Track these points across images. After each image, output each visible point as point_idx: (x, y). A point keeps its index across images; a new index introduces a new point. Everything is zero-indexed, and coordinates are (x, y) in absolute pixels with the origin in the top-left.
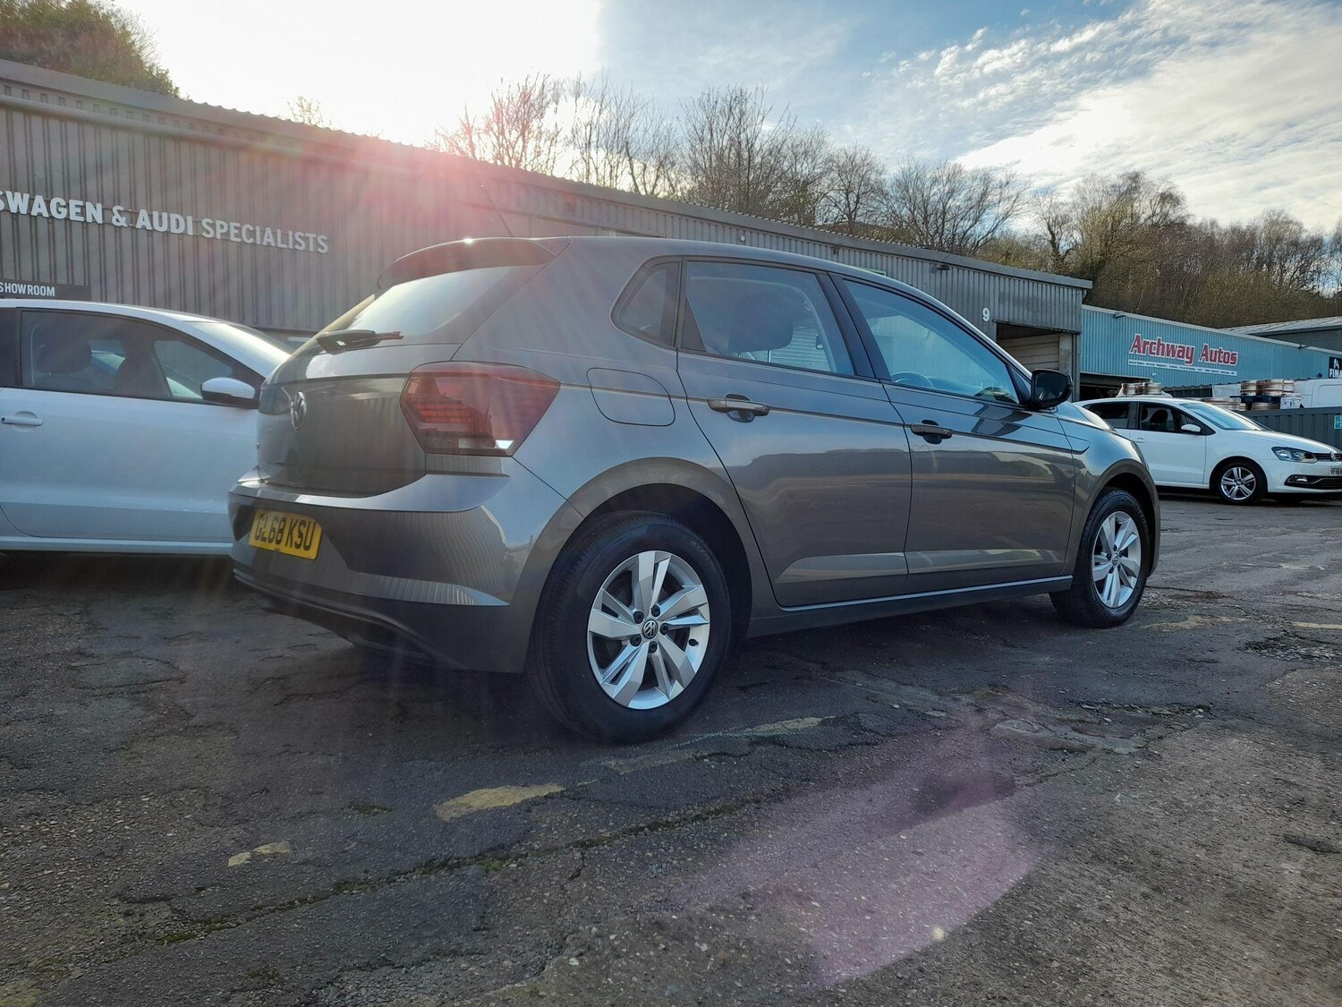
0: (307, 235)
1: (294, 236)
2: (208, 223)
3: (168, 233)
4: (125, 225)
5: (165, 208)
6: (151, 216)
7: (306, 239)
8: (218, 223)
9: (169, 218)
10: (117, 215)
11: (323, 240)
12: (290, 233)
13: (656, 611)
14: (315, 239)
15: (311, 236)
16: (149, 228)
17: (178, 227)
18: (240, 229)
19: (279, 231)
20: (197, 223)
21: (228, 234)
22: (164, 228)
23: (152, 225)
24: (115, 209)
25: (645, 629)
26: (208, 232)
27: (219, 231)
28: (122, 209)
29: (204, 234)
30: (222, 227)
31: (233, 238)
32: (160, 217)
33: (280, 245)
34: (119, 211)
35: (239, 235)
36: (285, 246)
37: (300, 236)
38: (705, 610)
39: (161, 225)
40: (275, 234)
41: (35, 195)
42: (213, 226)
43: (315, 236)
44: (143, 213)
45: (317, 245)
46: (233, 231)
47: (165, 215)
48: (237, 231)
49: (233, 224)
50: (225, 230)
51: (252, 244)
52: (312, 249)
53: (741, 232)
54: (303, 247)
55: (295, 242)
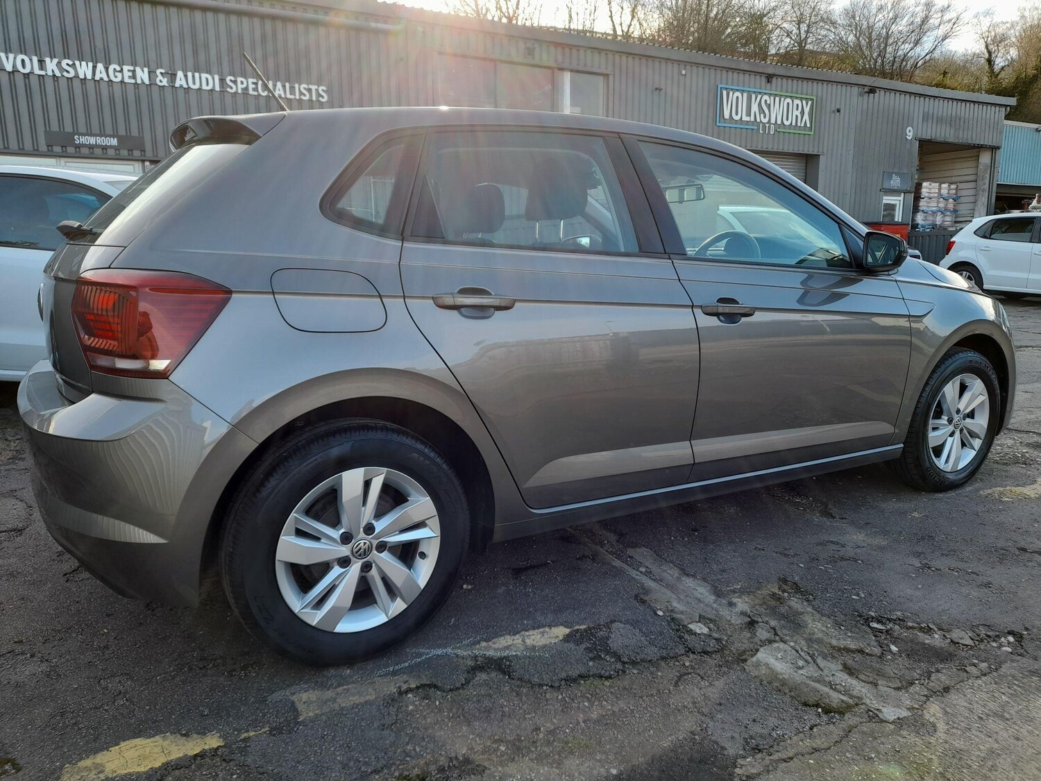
0: (311, 86)
1: (299, 88)
2: (231, 81)
3: (200, 89)
4: (167, 85)
5: (196, 69)
6: (186, 76)
7: (309, 90)
8: (239, 79)
9: (200, 77)
10: (160, 77)
11: (323, 90)
12: (297, 86)
13: (369, 529)
14: (317, 90)
15: (314, 87)
16: (185, 86)
17: (208, 84)
18: (256, 84)
19: (287, 85)
20: (222, 81)
21: (247, 88)
22: (197, 86)
23: (187, 84)
24: (158, 71)
25: (355, 550)
26: (231, 88)
27: (240, 86)
28: (163, 71)
29: (229, 90)
30: (242, 83)
31: (251, 92)
32: (193, 76)
33: (289, 96)
34: (161, 73)
35: (256, 89)
36: (292, 97)
37: (304, 88)
38: (435, 523)
39: (194, 83)
40: (284, 87)
41: (96, 63)
42: (235, 82)
43: (316, 87)
44: (180, 74)
45: (319, 95)
46: (251, 86)
47: (197, 75)
48: (254, 86)
49: (251, 80)
50: (244, 85)
51: (266, 96)
52: (314, 98)
53: (682, 66)
54: (307, 98)
55: (301, 93)
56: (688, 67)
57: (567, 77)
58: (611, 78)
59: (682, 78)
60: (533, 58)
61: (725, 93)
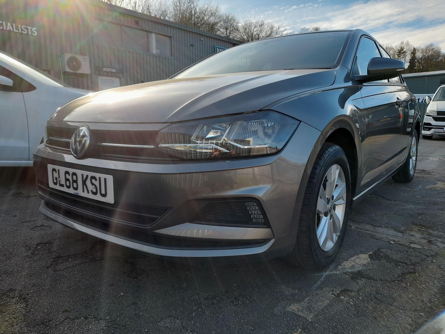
0: (27, 27)
1: (21, 27)
7: (27, 29)
11: (34, 30)
14: (31, 30)
15: (29, 28)
19: (14, 25)
33: (15, 30)
36: (17, 31)
37: (24, 28)
40: (12, 26)
43: (31, 28)
45: (32, 32)
51: (2, 29)
52: (30, 33)
53: (201, 36)
54: (26, 32)
55: (22, 30)
56: (203, 37)
57: (153, 36)
58: (173, 38)
59: (201, 41)
60: (139, 26)
61: (218, 49)
